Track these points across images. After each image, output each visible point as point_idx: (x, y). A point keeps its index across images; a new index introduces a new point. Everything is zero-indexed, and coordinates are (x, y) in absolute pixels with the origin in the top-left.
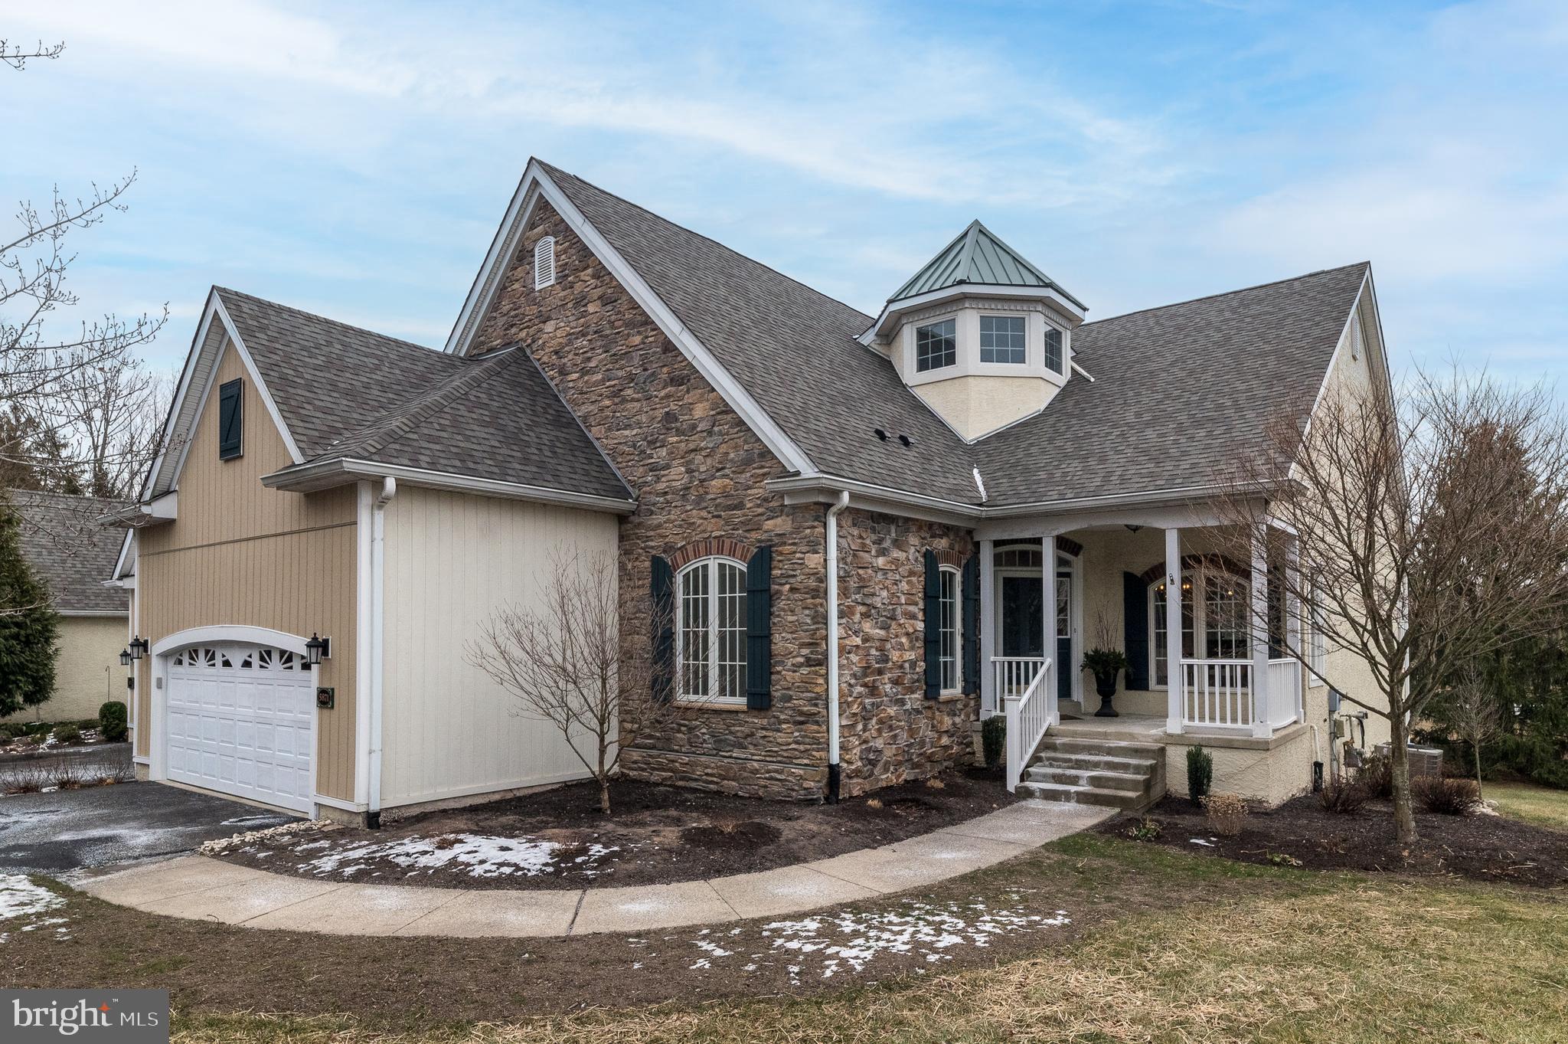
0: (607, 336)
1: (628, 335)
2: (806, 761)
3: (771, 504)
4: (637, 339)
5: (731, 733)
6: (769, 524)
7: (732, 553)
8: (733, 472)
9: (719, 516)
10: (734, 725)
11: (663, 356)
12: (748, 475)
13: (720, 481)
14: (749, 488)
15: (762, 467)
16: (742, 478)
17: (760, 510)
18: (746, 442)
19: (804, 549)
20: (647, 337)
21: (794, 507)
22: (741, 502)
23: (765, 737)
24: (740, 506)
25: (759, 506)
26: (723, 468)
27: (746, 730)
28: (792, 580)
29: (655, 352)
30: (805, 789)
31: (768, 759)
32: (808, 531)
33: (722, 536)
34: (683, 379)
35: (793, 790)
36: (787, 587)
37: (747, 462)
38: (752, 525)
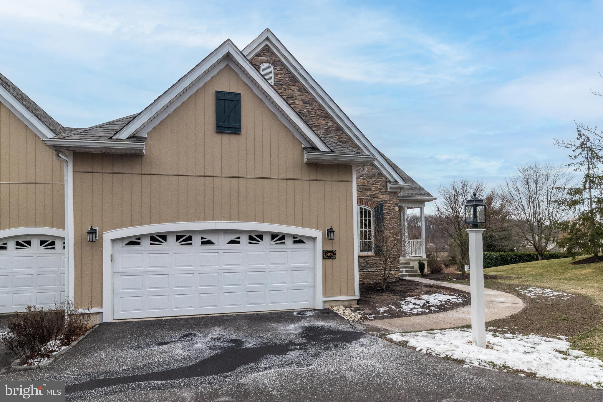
0: (307, 116)
1: (318, 119)
2: (396, 269)
3: (382, 190)
4: (324, 122)
5: (367, 263)
6: (381, 197)
7: (366, 204)
8: (367, 178)
9: (362, 192)
10: (369, 261)
11: (336, 132)
12: (373, 180)
13: (362, 180)
14: (374, 184)
15: (379, 178)
16: (371, 181)
17: (378, 192)
18: (372, 169)
19: (394, 205)
20: (328, 123)
21: (390, 192)
22: (371, 188)
23: (381, 263)
24: (370, 189)
25: (377, 190)
26: (363, 176)
27: (374, 262)
28: (391, 215)
29: (332, 130)
30: (396, 278)
31: (382, 270)
32: (395, 200)
33: (363, 198)
34: (346, 142)
35: (392, 279)
36: (389, 216)
37: (373, 176)
38: (375, 196)
